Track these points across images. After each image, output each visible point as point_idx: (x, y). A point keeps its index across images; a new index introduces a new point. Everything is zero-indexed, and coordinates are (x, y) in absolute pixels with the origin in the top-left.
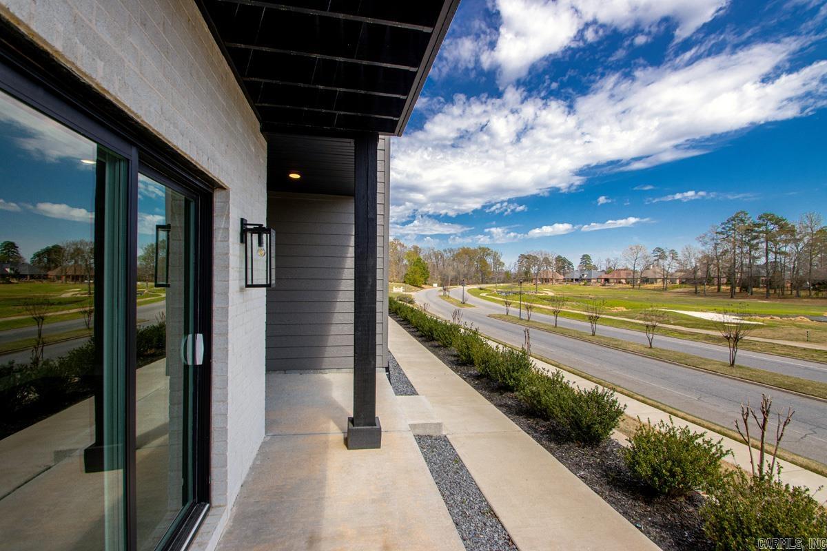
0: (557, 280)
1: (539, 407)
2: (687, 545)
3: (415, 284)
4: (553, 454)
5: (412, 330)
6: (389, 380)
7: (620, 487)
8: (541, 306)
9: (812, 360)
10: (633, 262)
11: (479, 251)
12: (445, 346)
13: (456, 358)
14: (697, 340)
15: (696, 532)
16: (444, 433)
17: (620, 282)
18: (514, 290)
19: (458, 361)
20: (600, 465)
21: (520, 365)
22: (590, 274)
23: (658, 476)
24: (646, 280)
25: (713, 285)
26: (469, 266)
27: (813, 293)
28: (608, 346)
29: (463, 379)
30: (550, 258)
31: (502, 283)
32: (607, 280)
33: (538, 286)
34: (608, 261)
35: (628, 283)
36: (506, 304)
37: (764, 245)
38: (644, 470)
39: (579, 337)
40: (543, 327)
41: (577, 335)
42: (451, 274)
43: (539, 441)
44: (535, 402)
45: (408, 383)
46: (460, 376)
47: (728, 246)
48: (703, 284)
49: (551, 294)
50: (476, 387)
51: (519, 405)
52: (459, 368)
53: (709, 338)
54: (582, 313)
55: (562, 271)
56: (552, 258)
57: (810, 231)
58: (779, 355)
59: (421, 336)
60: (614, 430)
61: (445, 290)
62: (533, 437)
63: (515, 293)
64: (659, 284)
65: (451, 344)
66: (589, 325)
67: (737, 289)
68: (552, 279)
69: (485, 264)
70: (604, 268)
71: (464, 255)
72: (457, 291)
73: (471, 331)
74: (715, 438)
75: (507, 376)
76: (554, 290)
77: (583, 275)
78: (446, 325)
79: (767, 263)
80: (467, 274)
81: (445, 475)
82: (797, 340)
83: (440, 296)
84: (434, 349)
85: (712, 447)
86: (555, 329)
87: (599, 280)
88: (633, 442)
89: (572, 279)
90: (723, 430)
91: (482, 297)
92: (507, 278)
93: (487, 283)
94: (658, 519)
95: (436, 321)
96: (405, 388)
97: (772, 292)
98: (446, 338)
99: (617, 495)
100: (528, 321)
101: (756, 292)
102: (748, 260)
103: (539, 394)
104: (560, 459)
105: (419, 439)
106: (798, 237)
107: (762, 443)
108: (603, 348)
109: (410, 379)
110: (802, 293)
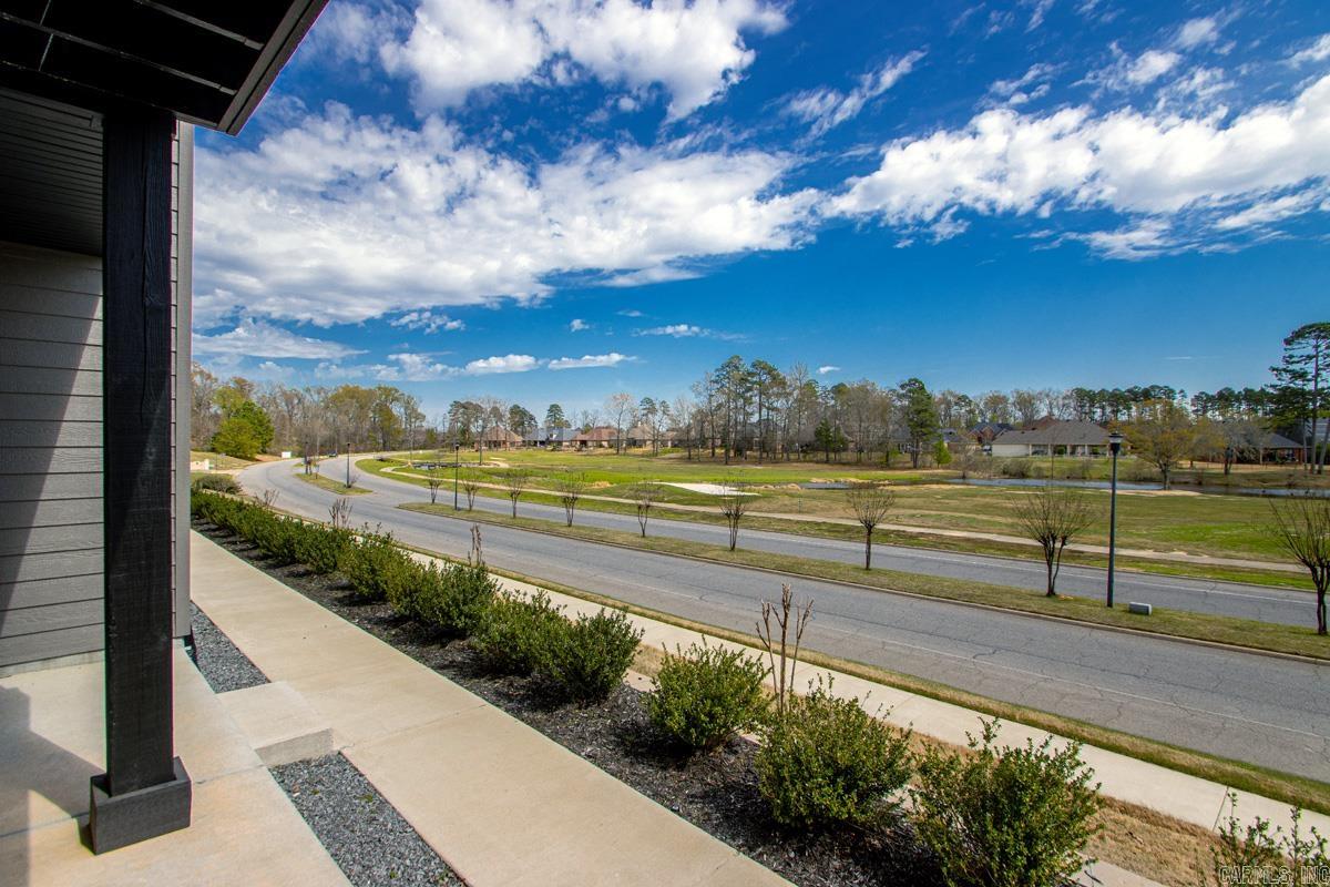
0: (513, 444)
1: (514, 657)
2: (737, 816)
3: (240, 453)
4: (543, 732)
5: (239, 547)
6: (195, 660)
7: (642, 755)
8: (491, 486)
9: (806, 534)
10: (617, 417)
11: (378, 393)
12: (321, 572)
13: (347, 593)
14: (694, 520)
15: (742, 791)
16: (336, 748)
17: (601, 446)
18: (442, 461)
19: (351, 596)
20: (612, 730)
21: (477, 590)
22: (560, 434)
23: (695, 726)
24: (633, 443)
25: (707, 448)
26: (360, 418)
27: (801, 455)
28: (589, 540)
29: (367, 630)
30: (502, 409)
31: (421, 449)
32: (584, 443)
33: (483, 453)
34: (585, 414)
35: (611, 447)
36: (431, 484)
37: (757, 398)
38: (676, 722)
39: (551, 531)
40: (493, 519)
41: (546, 528)
42: (322, 433)
43: (517, 713)
44: (507, 650)
45: (243, 660)
46: (359, 625)
47: (722, 399)
48: (697, 447)
49: (504, 465)
50: (395, 642)
51: (478, 658)
52: (355, 610)
53: (707, 517)
54: (553, 493)
55: (519, 429)
56: (505, 408)
57: (798, 384)
58: (776, 531)
59: (264, 558)
60: (628, 670)
61: (309, 463)
62: (507, 710)
63: (445, 466)
64: (648, 448)
65: (336, 564)
66: (564, 510)
67: (732, 454)
68: (504, 442)
69: (389, 416)
70: (580, 425)
71: (347, 400)
72: (334, 466)
73: (377, 537)
74: (752, 654)
75: (455, 613)
76: (509, 459)
77: (551, 436)
78: (322, 533)
79: (760, 421)
80: (355, 435)
81: (347, 832)
82: (791, 512)
83: (298, 475)
84: (296, 579)
85: (751, 667)
86: (514, 522)
87: (574, 443)
88: (658, 683)
89: (536, 442)
90: (733, 635)
91: (385, 474)
92: (431, 440)
93: (394, 449)
94: (697, 788)
95: (299, 526)
96: (237, 673)
97: (765, 455)
98: (323, 556)
99: (641, 769)
100: (470, 510)
101: (750, 456)
102: (741, 417)
103: (514, 636)
104: (554, 736)
105: (282, 773)
106: (788, 391)
107: (784, 645)
108: (582, 544)
109: (246, 649)
110: (792, 457)
